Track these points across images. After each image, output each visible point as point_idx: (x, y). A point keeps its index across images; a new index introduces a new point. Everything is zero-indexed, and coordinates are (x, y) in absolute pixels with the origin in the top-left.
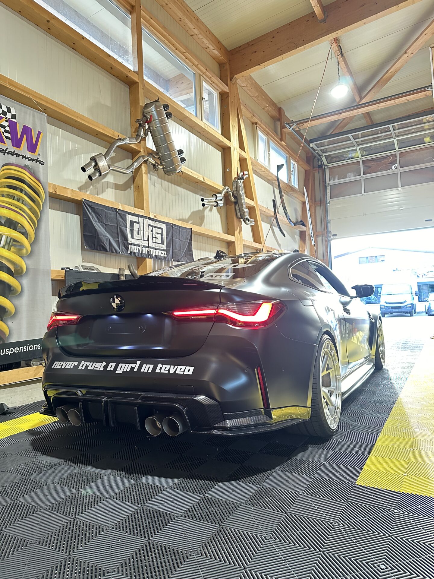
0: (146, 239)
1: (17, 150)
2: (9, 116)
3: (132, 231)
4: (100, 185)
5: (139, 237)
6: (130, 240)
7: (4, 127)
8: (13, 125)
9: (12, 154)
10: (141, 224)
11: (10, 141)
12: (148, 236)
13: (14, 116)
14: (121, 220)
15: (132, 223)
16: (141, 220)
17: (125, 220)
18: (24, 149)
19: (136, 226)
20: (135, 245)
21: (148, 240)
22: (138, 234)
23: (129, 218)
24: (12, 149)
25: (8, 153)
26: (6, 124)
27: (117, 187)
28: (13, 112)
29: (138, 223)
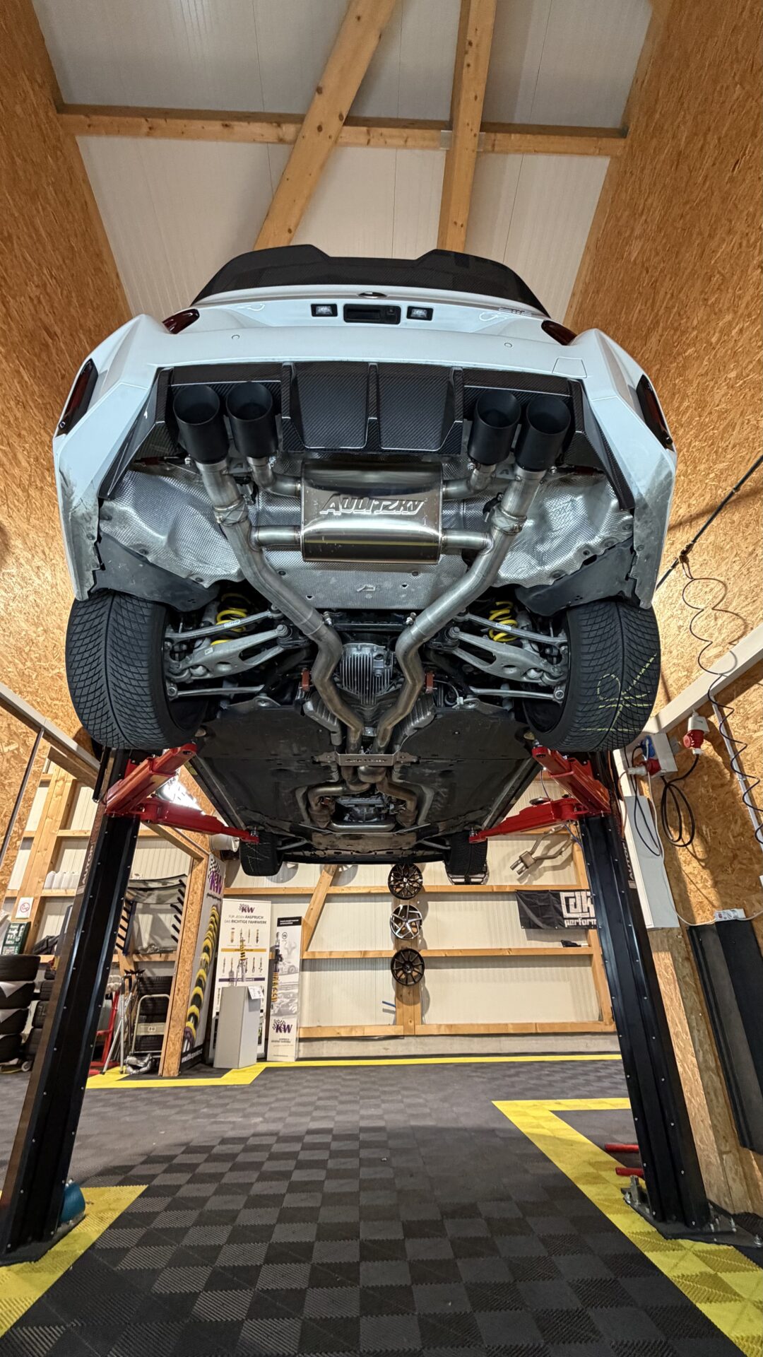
0: (585, 910)
3: (568, 906)
4: (537, 872)
5: (576, 910)
6: (566, 914)
10: (578, 898)
12: (588, 908)
14: (554, 898)
15: (567, 899)
16: (577, 894)
17: (558, 897)
19: (572, 902)
20: (569, 919)
21: (589, 911)
22: (575, 907)
23: (563, 895)
27: (554, 868)
29: (575, 897)
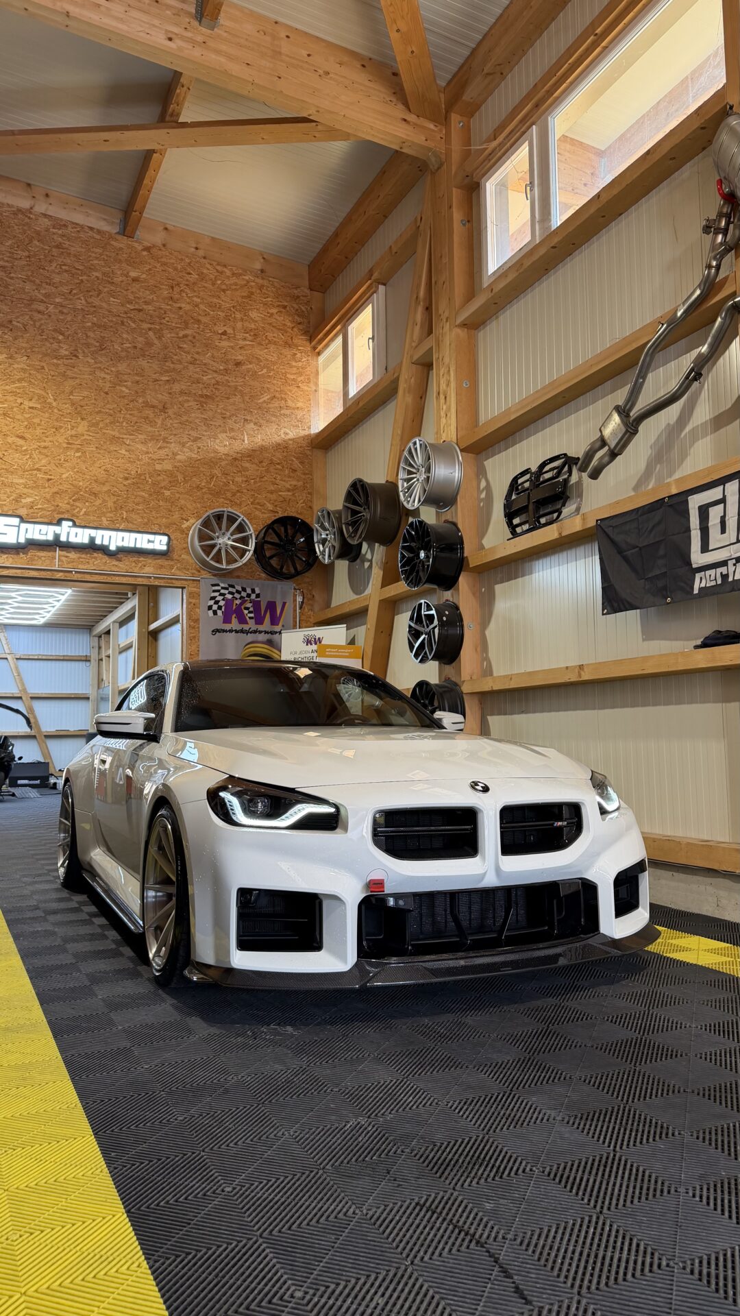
1: (261, 628)
2: (253, 596)
7: (247, 608)
8: (257, 605)
9: (255, 632)
11: (253, 621)
13: (258, 596)
18: (266, 625)
24: (254, 627)
25: (251, 633)
26: (249, 605)
28: (257, 591)
